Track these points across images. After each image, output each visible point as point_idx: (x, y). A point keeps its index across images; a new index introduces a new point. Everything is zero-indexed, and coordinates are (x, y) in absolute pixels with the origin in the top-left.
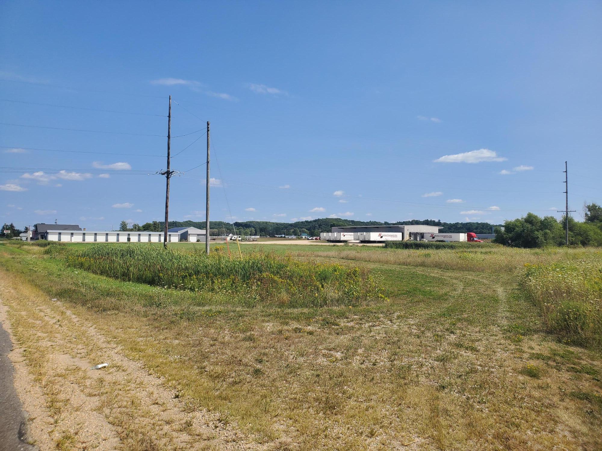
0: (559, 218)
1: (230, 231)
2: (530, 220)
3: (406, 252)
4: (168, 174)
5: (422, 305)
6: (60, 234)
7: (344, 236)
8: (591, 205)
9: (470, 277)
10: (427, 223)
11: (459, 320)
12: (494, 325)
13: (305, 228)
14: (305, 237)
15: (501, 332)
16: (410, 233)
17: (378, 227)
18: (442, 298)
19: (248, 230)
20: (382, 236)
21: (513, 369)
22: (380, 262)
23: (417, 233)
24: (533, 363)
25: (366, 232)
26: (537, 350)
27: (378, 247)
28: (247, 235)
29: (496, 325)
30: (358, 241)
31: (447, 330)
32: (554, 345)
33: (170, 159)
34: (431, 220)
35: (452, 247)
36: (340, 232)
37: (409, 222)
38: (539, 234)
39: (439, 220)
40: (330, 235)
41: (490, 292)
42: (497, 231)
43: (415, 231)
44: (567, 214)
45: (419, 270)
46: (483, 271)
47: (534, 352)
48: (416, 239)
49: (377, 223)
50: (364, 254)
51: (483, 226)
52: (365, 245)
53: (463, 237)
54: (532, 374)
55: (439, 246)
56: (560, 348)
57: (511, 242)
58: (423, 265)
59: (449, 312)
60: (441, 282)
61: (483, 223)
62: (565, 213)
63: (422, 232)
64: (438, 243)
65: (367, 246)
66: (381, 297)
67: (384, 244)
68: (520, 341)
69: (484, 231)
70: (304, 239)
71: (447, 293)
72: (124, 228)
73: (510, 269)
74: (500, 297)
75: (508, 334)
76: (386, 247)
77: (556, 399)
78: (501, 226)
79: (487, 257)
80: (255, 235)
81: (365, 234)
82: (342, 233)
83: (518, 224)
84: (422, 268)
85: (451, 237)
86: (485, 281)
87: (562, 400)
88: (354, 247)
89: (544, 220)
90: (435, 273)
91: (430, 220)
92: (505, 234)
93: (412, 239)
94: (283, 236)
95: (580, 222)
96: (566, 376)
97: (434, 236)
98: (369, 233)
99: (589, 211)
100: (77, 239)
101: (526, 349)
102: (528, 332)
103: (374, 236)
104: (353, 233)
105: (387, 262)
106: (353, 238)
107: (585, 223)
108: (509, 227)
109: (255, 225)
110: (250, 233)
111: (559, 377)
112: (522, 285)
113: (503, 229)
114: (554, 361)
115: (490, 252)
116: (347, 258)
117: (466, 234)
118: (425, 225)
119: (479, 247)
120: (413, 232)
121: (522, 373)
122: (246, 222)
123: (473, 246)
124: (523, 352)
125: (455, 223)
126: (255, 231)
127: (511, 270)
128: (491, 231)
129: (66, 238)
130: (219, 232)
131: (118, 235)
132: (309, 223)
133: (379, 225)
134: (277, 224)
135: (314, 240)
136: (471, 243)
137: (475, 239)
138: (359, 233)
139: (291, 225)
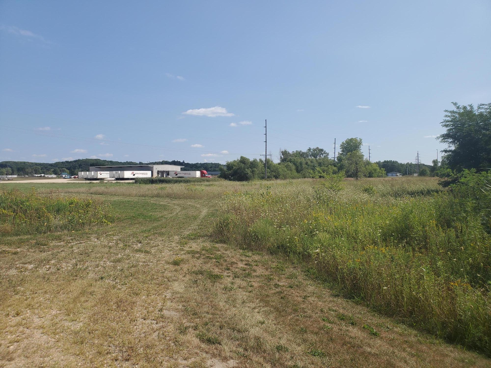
2: (243, 161)
7: (101, 174)
8: (284, 151)
10: (174, 163)
13: (65, 168)
17: (131, 167)
20: (134, 174)
23: (164, 171)
25: (120, 170)
26: (193, 248)
28: (2, 175)
30: (114, 179)
36: (97, 171)
38: (249, 171)
39: (183, 161)
40: (88, 174)
41: (196, 213)
42: (222, 170)
44: (266, 157)
48: (162, 176)
52: (119, 182)
53: (198, 174)
54: (176, 263)
57: (231, 177)
63: (167, 170)
64: (180, 179)
65: (121, 182)
67: (134, 181)
70: (64, 178)
76: (136, 183)
78: (224, 165)
79: (209, 188)
80: (12, 174)
81: (119, 172)
82: (99, 172)
83: (235, 164)
85: (190, 174)
88: (110, 183)
89: (253, 161)
91: (176, 161)
92: (227, 171)
93: (160, 176)
94: (43, 175)
97: (177, 173)
98: (123, 172)
99: (283, 155)
103: (128, 174)
104: (108, 172)
106: (109, 177)
108: (229, 166)
109: (12, 165)
110: (6, 173)
113: (225, 168)
117: (200, 172)
119: (209, 181)
120: (161, 170)
121: (170, 263)
123: (205, 181)
124: (183, 251)
125: (196, 164)
126: (12, 170)
132: (69, 163)
133: (134, 164)
134: (36, 164)
135: (72, 178)
136: (203, 178)
137: (206, 175)
138: (114, 172)
139: (51, 165)
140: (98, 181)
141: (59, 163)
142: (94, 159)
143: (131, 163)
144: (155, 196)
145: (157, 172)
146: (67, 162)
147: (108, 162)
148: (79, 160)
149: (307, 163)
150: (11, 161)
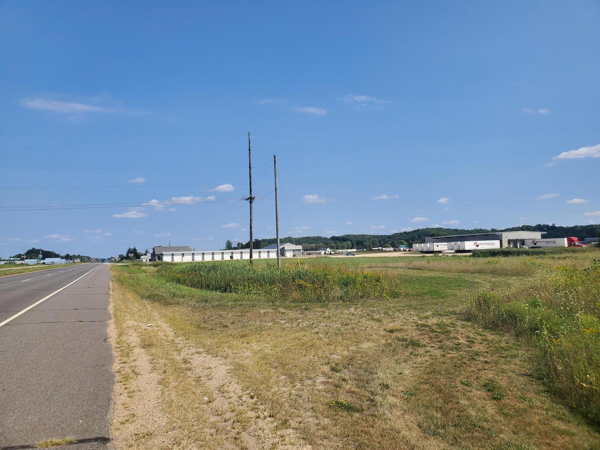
1: (328, 245)
4: (251, 199)
6: (173, 255)
7: (438, 246)
10: (526, 228)
13: (404, 240)
14: (404, 249)
16: (509, 240)
17: (474, 236)
19: (345, 244)
20: (478, 244)
23: (517, 240)
28: (344, 249)
33: (252, 186)
36: (434, 242)
40: (423, 246)
43: (515, 238)
48: (515, 246)
63: (522, 238)
67: (471, 254)
70: (402, 251)
72: (229, 247)
76: (473, 256)
80: (351, 248)
81: (460, 244)
82: (435, 244)
93: (511, 246)
94: (380, 248)
97: (535, 242)
98: (463, 242)
100: (188, 259)
103: (469, 245)
104: (447, 243)
106: (447, 249)
109: (352, 238)
110: (346, 246)
117: (566, 239)
118: (525, 230)
120: (513, 239)
122: (343, 236)
126: (352, 244)
129: (178, 259)
130: (317, 247)
131: (223, 253)
132: (408, 234)
133: (485, 232)
134: (374, 237)
135: (407, 251)
136: (572, 247)
137: (577, 244)
138: (453, 242)
139: (389, 237)
140: (432, 255)
141: (397, 234)
142: (435, 228)
145: (507, 240)
146: (405, 233)
147: (452, 230)
148: (418, 230)
150: (351, 235)
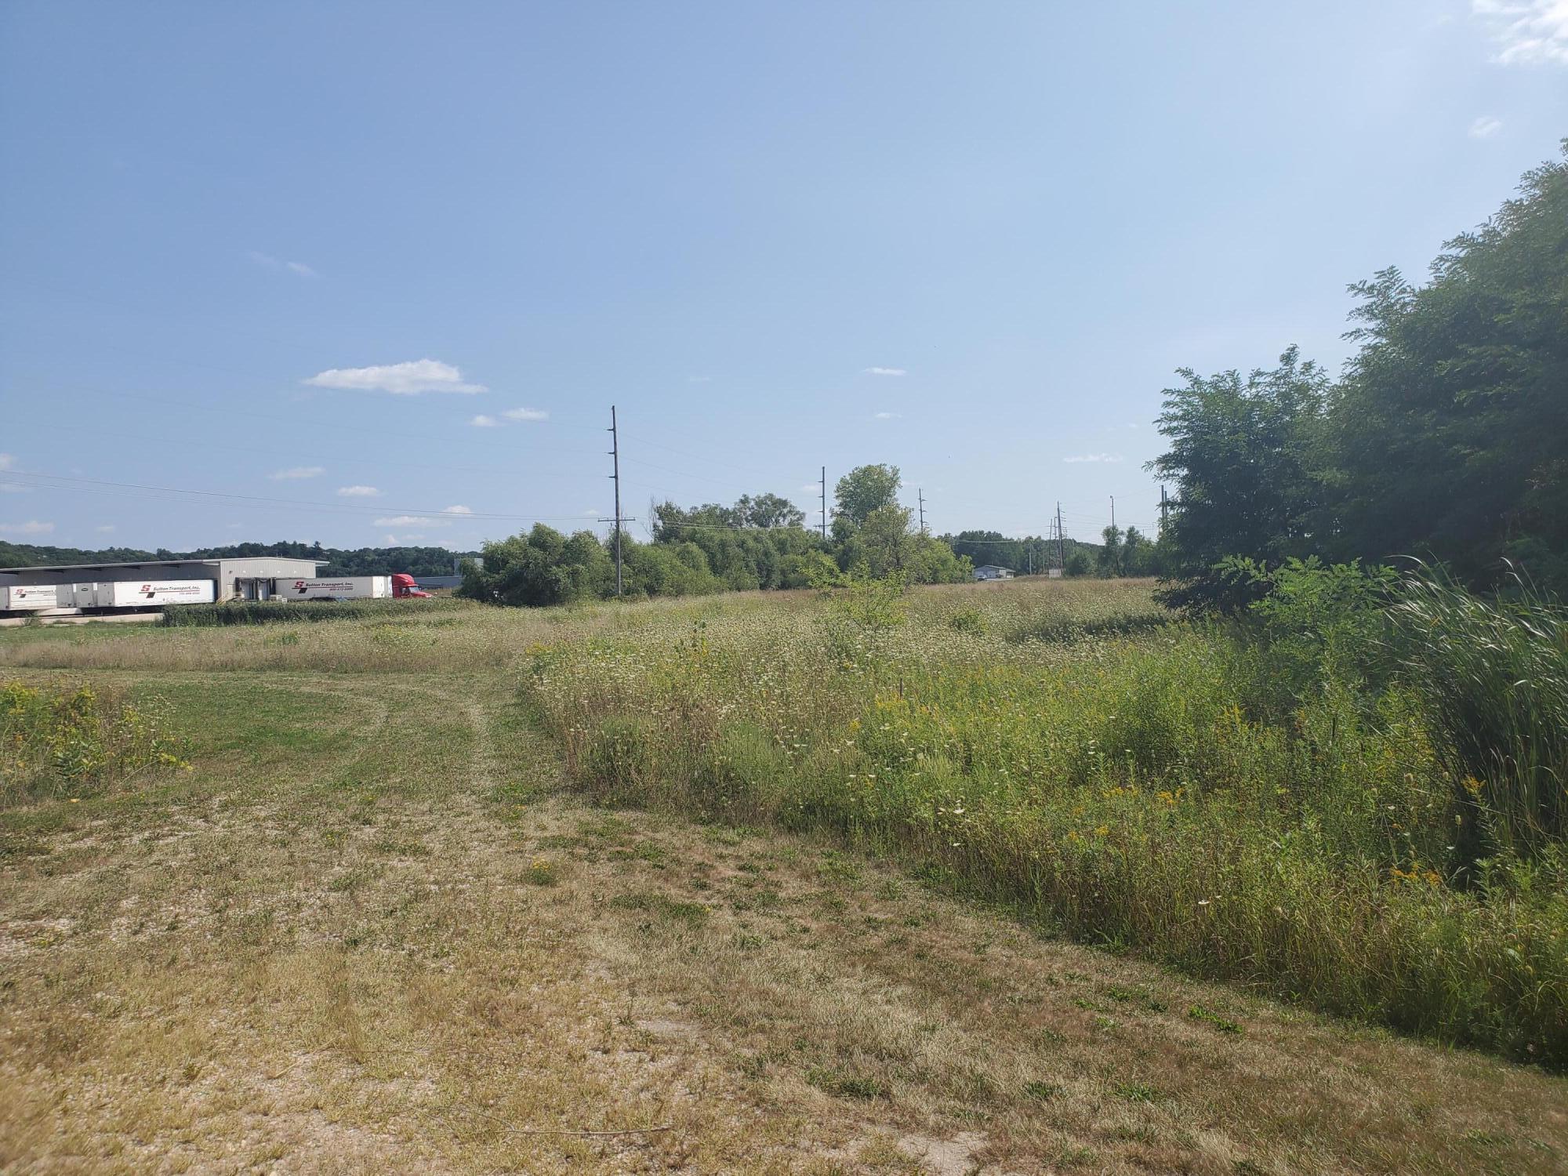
0: (603, 534)
2: (541, 539)
3: (231, 633)
5: (284, 768)
7: (23, 596)
8: (664, 506)
9: (403, 685)
10: (284, 550)
11: (382, 791)
12: (465, 792)
15: (479, 806)
16: (237, 581)
17: (138, 567)
18: (333, 746)
20: (151, 590)
21: (504, 877)
22: (151, 666)
23: (257, 579)
24: (544, 858)
25: (99, 581)
26: (553, 829)
27: (143, 624)
29: (469, 792)
30: (73, 611)
31: (355, 818)
32: (585, 815)
34: (295, 543)
35: (353, 614)
36: (8, 584)
37: (233, 549)
38: (560, 573)
39: (317, 543)
41: (451, 719)
42: (466, 570)
43: (253, 575)
44: (618, 526)
45: (270, 681)
46: (433, 668)
47: (547, 834)
48: (253, 595)
49: (133, 553)
50: (100, 647)
51: (432, 556)
52: (96, 622)
53: (380, 586)
54: (543, 879)
55: (322, 611)
56: (595, 818)
57: (500, 594)
58: (278, 665)
59: (357, 776)
60: (331, 706)
61: (431, 549)
62: (614, 523)
63: (270, 576)
64: (317, 604)
65: (103, 622)
66: (168, 763)
67: (160, 616)
68: (518, 818)
69: (435, 568)
71: (348, 733)
73: (496, 660)
74: (476, 728)
75: (494, 807)
76: (166, 623)
77: (585, 918)
78: (474, 554)
79: (445, 634)
81: (96, 588)
82: (14, 589)
83: (515, 549)
84: (275, 675)
85: (350, 587)
86: (438, 693)
87: (597, 917)
88: (60, 629)
89: (572, 541)
90: (313, 684)
91: (291, 543)
92: (484, 576)
93: (243, 596)
95: (644, 543)
96: (605, 869)
97: (304, 586)
98: (108, 584)
99: (661, 518)
101: (530, 832)
102: (536, 795)
103: (127, 593)
104: (53, 588)
105: (174, 667)
106: (55, 603)
107: (652, 545)
108: (494, 559)
111: (594, 875)
112: (524, 694)
113: (479, 563)
114: (586, 845)
115: (450, 622)
116: (45, 663)
117: (390, 578)
118: (279, 555)
119: (422, 608)
120: (246, 576)
121: (522, 880)
123: (408, 610)
124: (526, 839)
125: (360, 551)
127: (499, 662)
128: (450, 569)
133: (138, 559)
136: (403, 601)
137: (412, 590)
138: (75, 586)
143: (126, 554)
144: (270, 668)
145: (233, 581)
149: (742, 544)
